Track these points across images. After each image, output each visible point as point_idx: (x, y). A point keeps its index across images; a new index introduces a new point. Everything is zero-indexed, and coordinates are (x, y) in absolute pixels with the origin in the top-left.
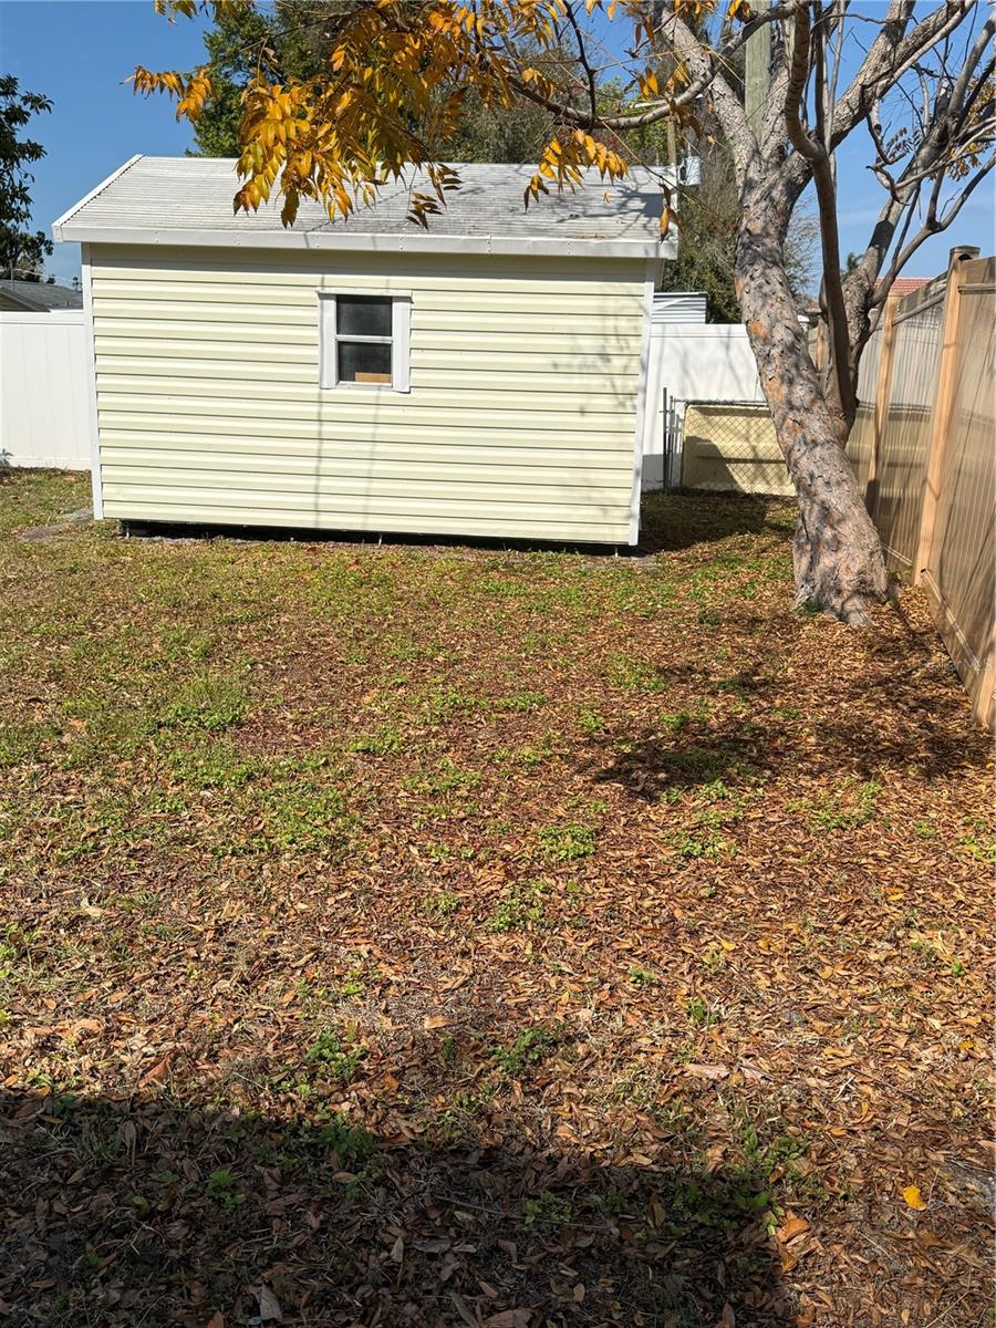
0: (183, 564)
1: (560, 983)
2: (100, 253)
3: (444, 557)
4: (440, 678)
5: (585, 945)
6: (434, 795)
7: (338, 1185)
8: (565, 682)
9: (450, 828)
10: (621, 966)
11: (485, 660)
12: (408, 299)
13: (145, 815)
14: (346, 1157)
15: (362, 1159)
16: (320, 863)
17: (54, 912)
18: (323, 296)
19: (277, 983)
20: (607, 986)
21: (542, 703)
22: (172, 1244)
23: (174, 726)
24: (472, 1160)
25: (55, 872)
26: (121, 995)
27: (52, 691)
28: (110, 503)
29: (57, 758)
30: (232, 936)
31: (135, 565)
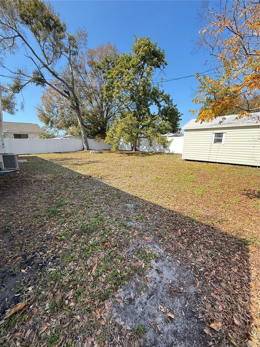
0: (191, 164)
1: (228, 215)
2: (186, 130)
3: (226, 165)
4: (221, 180)
5: (233, 212)
6: (216, 192)
7: (194, 224)
8: (241, 183)
9: (218, 196)
10: (238, 216)
11: (229, 179)
12: (226, 133)
13: (181, 188)
14: (196, 222)
15: (197, 223)
16: (199, 196)
17: (171, 195)
18: (213, 133)
19: (192, 206)
20: (235, 217)
21: (236, 185)
22: (177, 223)
23: (186, 180)
24: (210, 227)
25: (172, 191)
26: (176, 203)
27: (174, 175)
28: (184, 157)
29: (174, 182)
30: (188, 201)
31: (185, 164)
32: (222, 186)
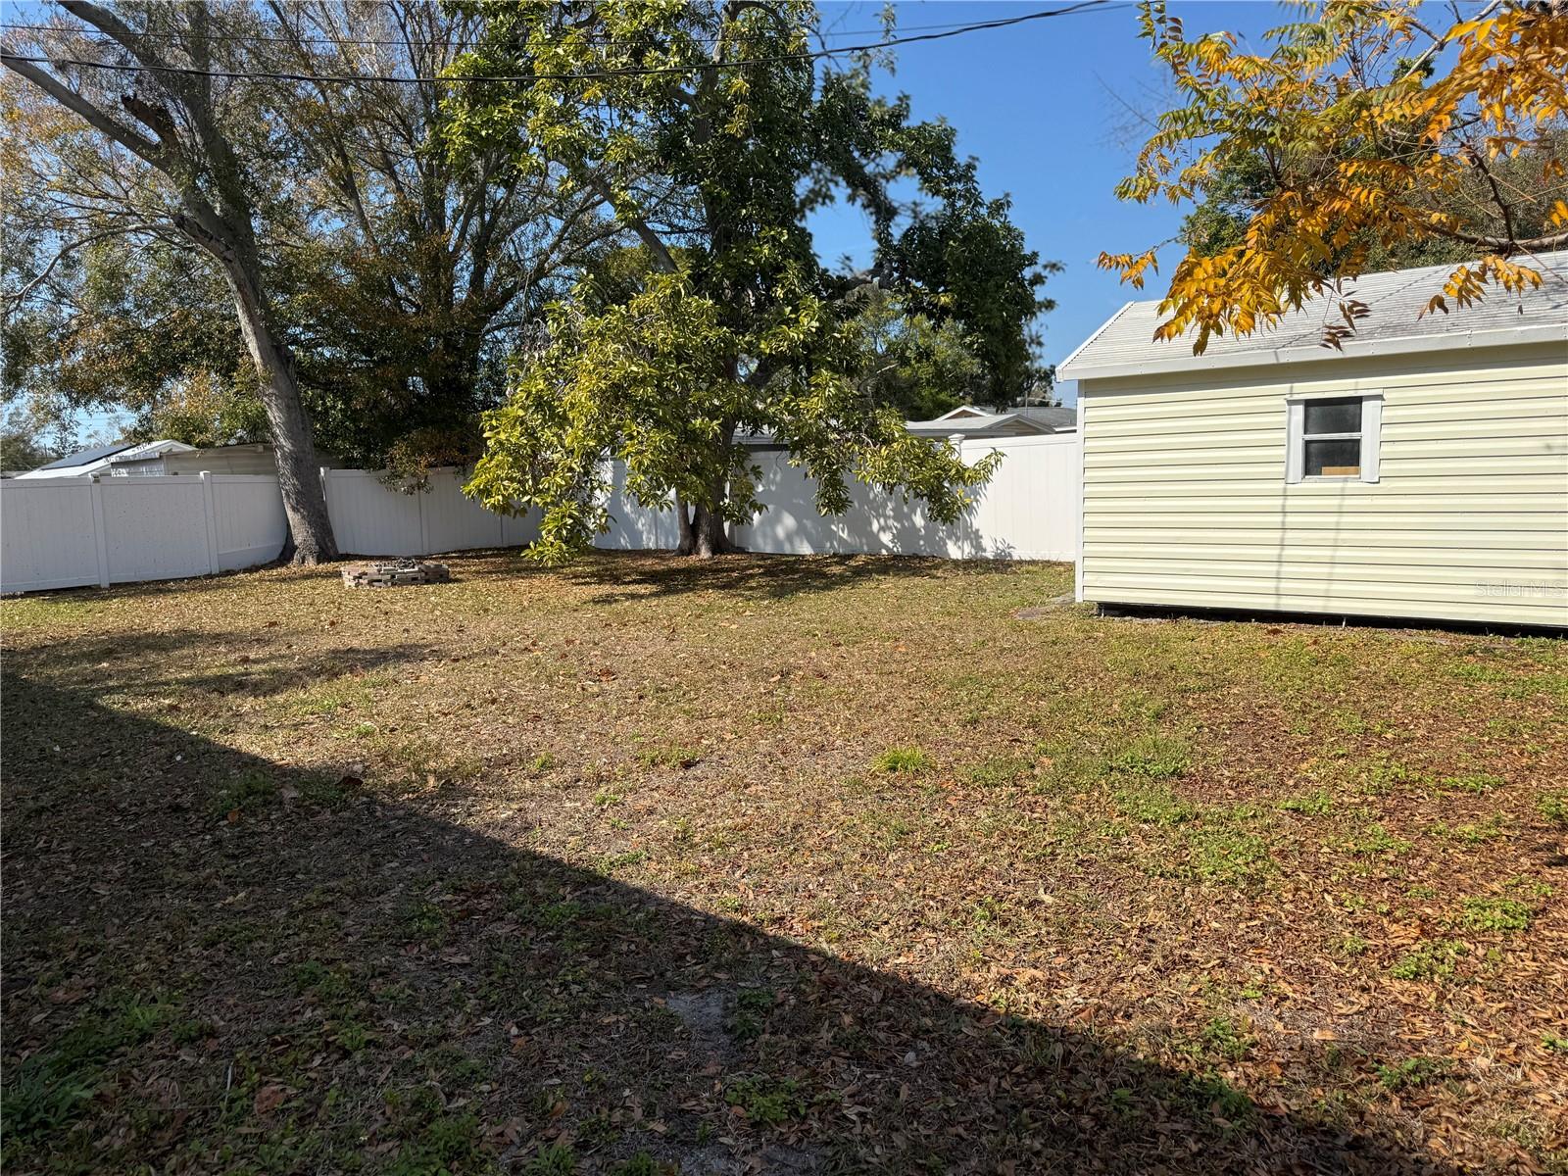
0: (1149, 639)
1: (1459, 1034)
3: (1410, 639)
4: (1385, 753)
5: (1496, 1006)
6: (1358, 855)
7: (1215, 1126)
8: (1530, 769)
9: (1372, 884)
10: (1534, 1031)
11: (1441, 741)
12: (1380, 397)
13: (1093, 836)
14: (1226, 1109)
15: (1238, 1114)
16: (1236, 894)
17: (1018, 894)
18: (1291, 403)
19: (1187, 977)
20: (1513, 1045)
21: (1498, 786)
22: (1082, 1130)
23: (1122, 771)
24: (1341, 1142)
25: (1020, 866)
26: (1061, 960)
27: (1029, 735)
28: (1091, 589)
29: (1029, 785)
30: (1153, 935)
31: (1105, 641)
32: (1395, 799)
